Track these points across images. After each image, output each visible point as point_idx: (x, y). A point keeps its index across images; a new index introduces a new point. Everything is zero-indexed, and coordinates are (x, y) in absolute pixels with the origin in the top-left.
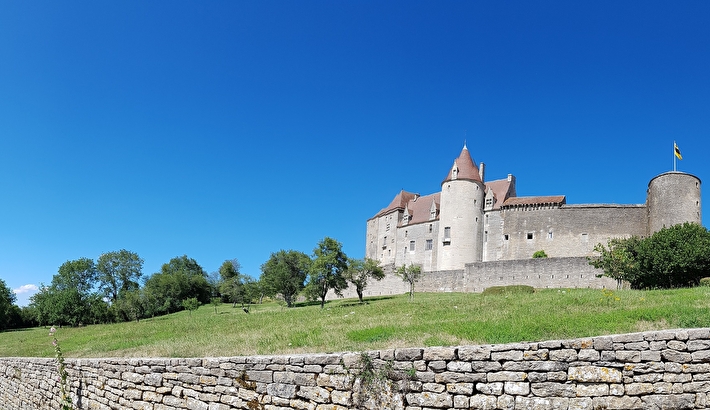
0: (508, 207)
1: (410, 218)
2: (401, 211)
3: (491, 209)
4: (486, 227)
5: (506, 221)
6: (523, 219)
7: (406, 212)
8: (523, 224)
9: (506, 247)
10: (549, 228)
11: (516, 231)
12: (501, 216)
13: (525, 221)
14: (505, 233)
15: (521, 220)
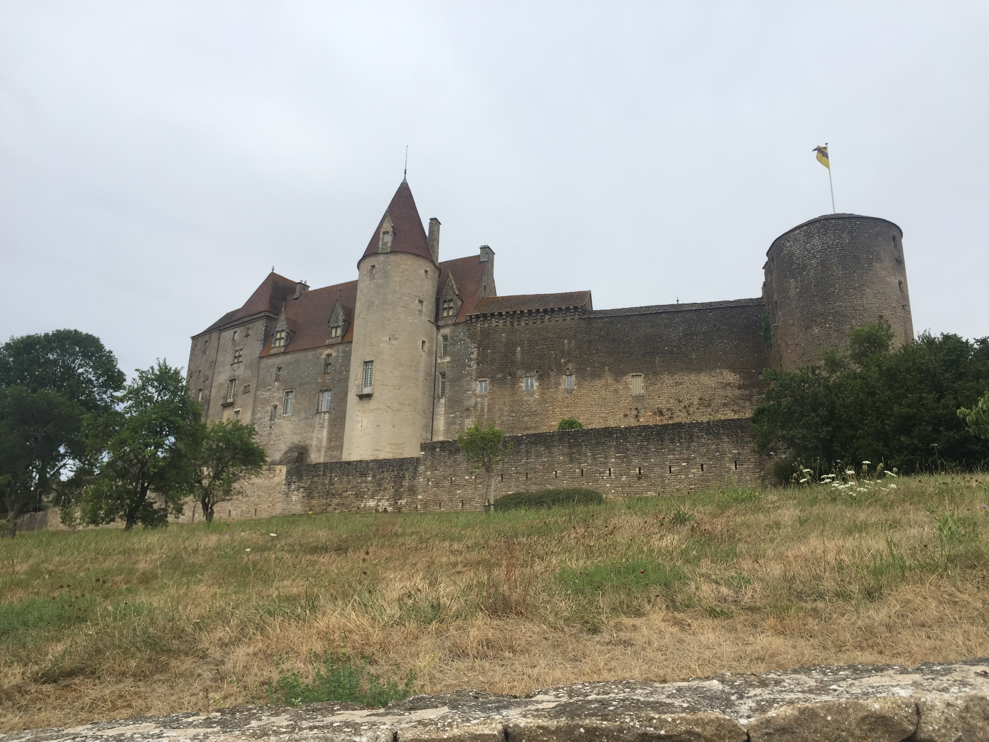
0: (485, 317)
1: (291, 337)
2: (272, 319)
3: (451, 321)
4: (443, 362)
5: (481, 348)
6: (515, 344)
7: (281, 323)
8: (514, 355)
9: (482, 409)
10: (566, 363)
11: (502, 372)
12: (468, 337)
13: (519, 349)
14: (481, 376)
15: (510, 346)
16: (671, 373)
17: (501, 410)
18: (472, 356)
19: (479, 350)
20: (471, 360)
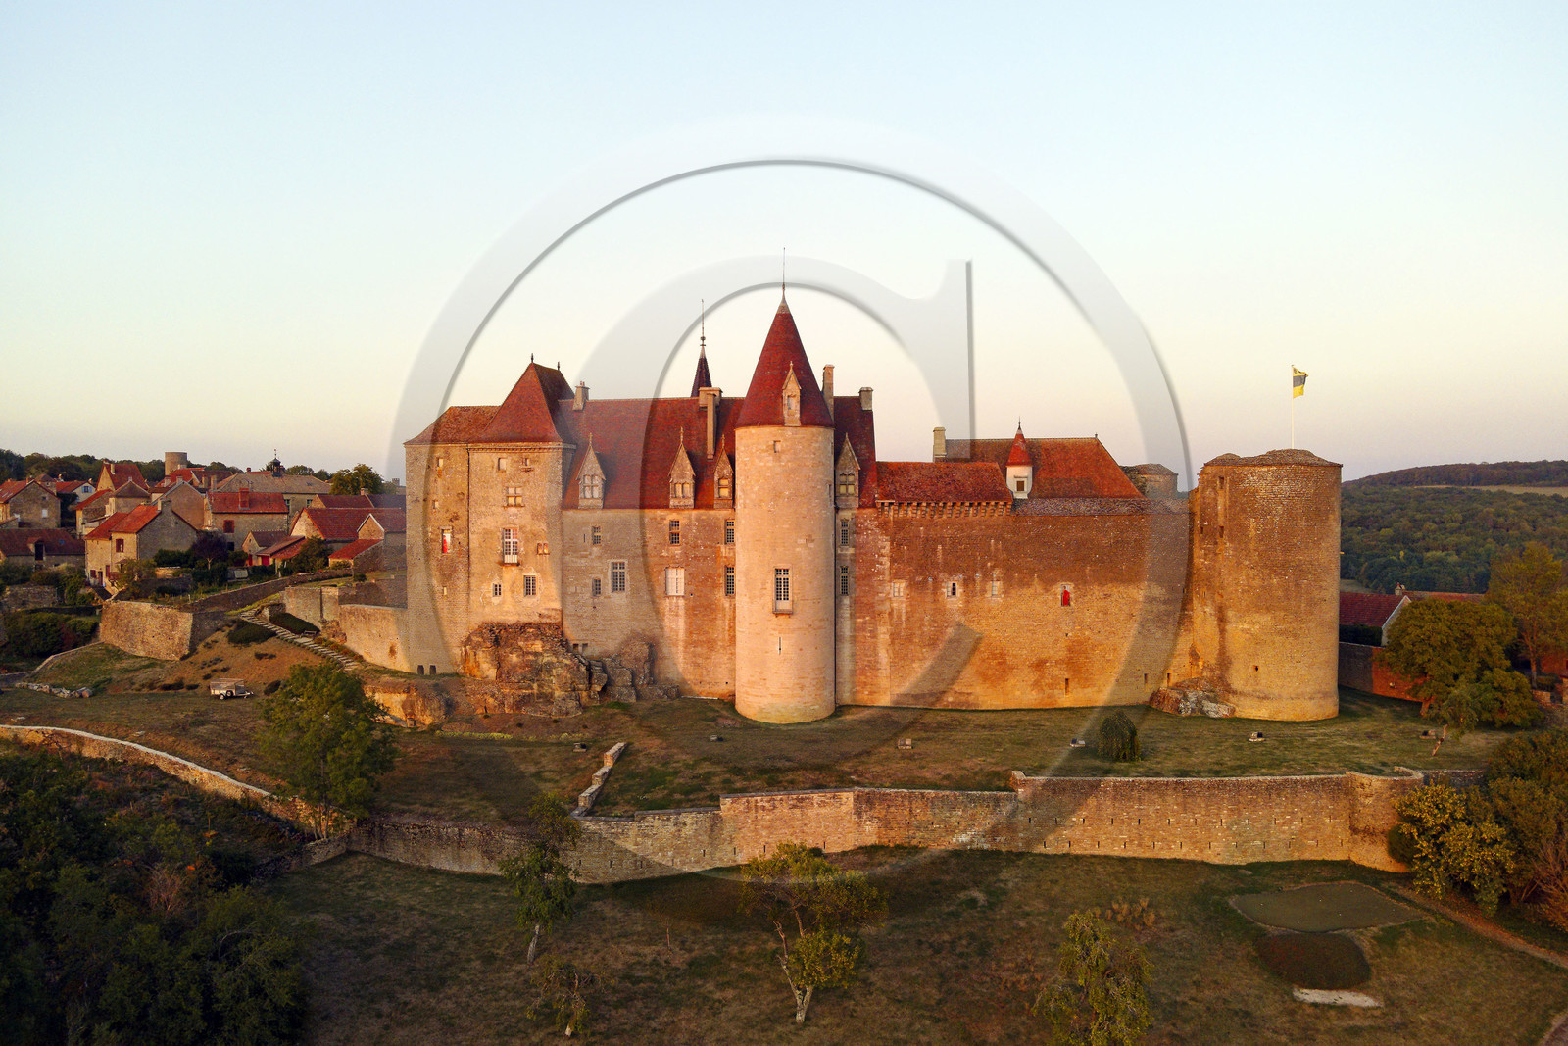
0: (900, 506)
4: (844, 553)
5: (896, 544)
6: (935, 542)
8: (935, 555)
9: (899, 617)
10: (993, 567)
11: (921, 574)
12: (878, 527)
13: (940, 547)
14: (896, 576)
15: (930, 544)
16: (1101, 585)
17: (922, 619)
18: (883, 551)
19: (892, 544)
20: (883, 555)
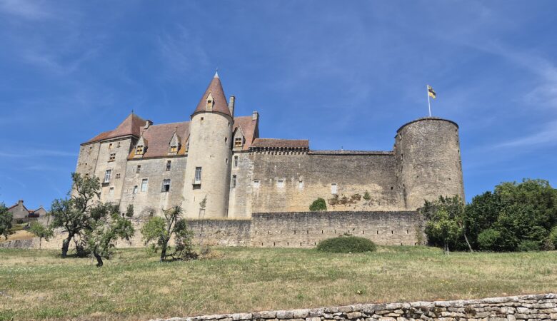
0: (259, 149)
1: (145, 150)
2: (135, 139)
3: (240, 149)
4: (235, 170)
5: (256, 165)
6: (274, 164)
7: (141, 142)
8: (273, 169)
10: (299, 175)
11: (267, 177)
12: (249, 159)
13: (276, 166)
14: (255, 179)
15: (271, 165)
20: (251, 170)
